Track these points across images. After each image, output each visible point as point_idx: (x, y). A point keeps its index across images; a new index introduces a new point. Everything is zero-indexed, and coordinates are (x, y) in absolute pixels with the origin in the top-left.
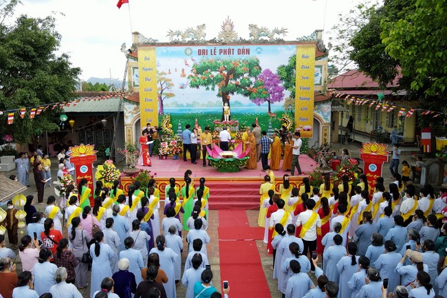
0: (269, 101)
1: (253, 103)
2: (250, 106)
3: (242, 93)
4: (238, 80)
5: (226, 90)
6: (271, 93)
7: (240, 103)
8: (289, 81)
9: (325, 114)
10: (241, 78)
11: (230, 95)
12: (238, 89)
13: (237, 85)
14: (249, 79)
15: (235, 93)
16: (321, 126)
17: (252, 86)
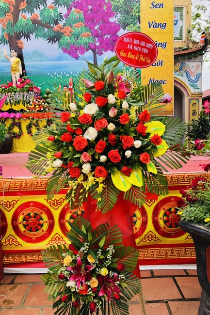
0: (94, 51)
1: (67, 55)
2: (59, 59)
3: (44, 36)
4: (37, 12)
5: (16, 29)
6: (97, 35)
7: (42, 55)
8: (128, 13)
9: (193, 78)
10: (42, 7)
11: (23, 40)
12: (36, 29)
13: (35, 21)
14: (55, 10)
15: (32, 36)
16: (186, 99)
17: (61, 24)
